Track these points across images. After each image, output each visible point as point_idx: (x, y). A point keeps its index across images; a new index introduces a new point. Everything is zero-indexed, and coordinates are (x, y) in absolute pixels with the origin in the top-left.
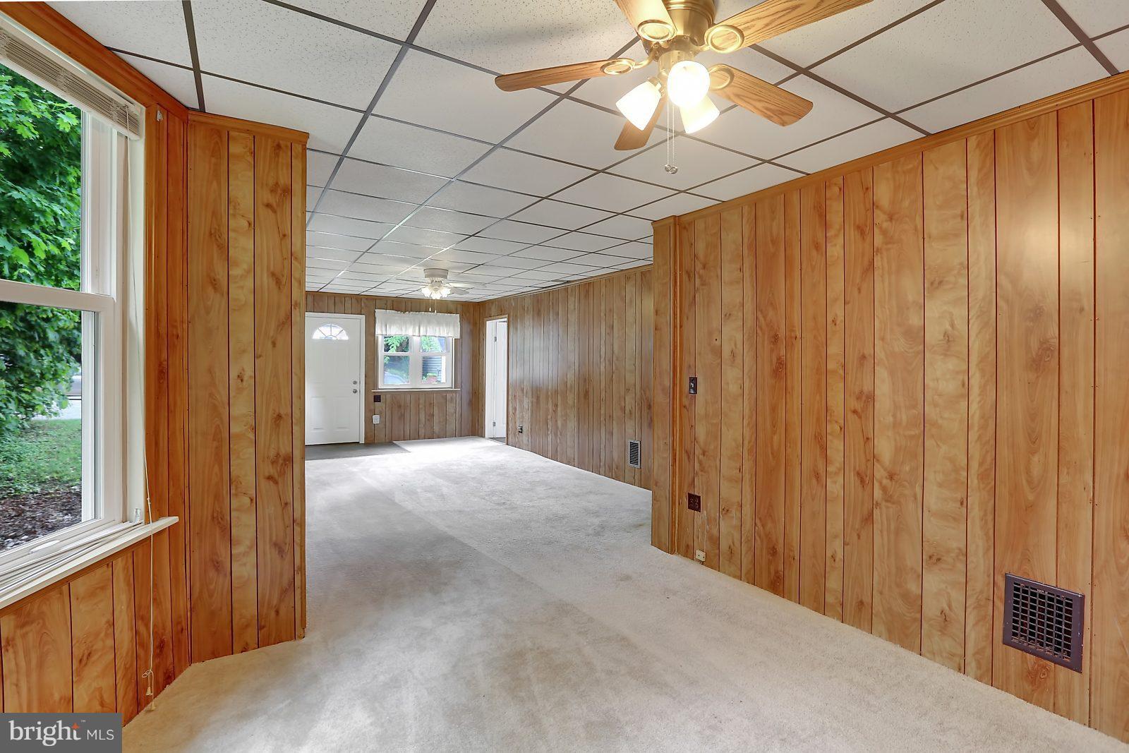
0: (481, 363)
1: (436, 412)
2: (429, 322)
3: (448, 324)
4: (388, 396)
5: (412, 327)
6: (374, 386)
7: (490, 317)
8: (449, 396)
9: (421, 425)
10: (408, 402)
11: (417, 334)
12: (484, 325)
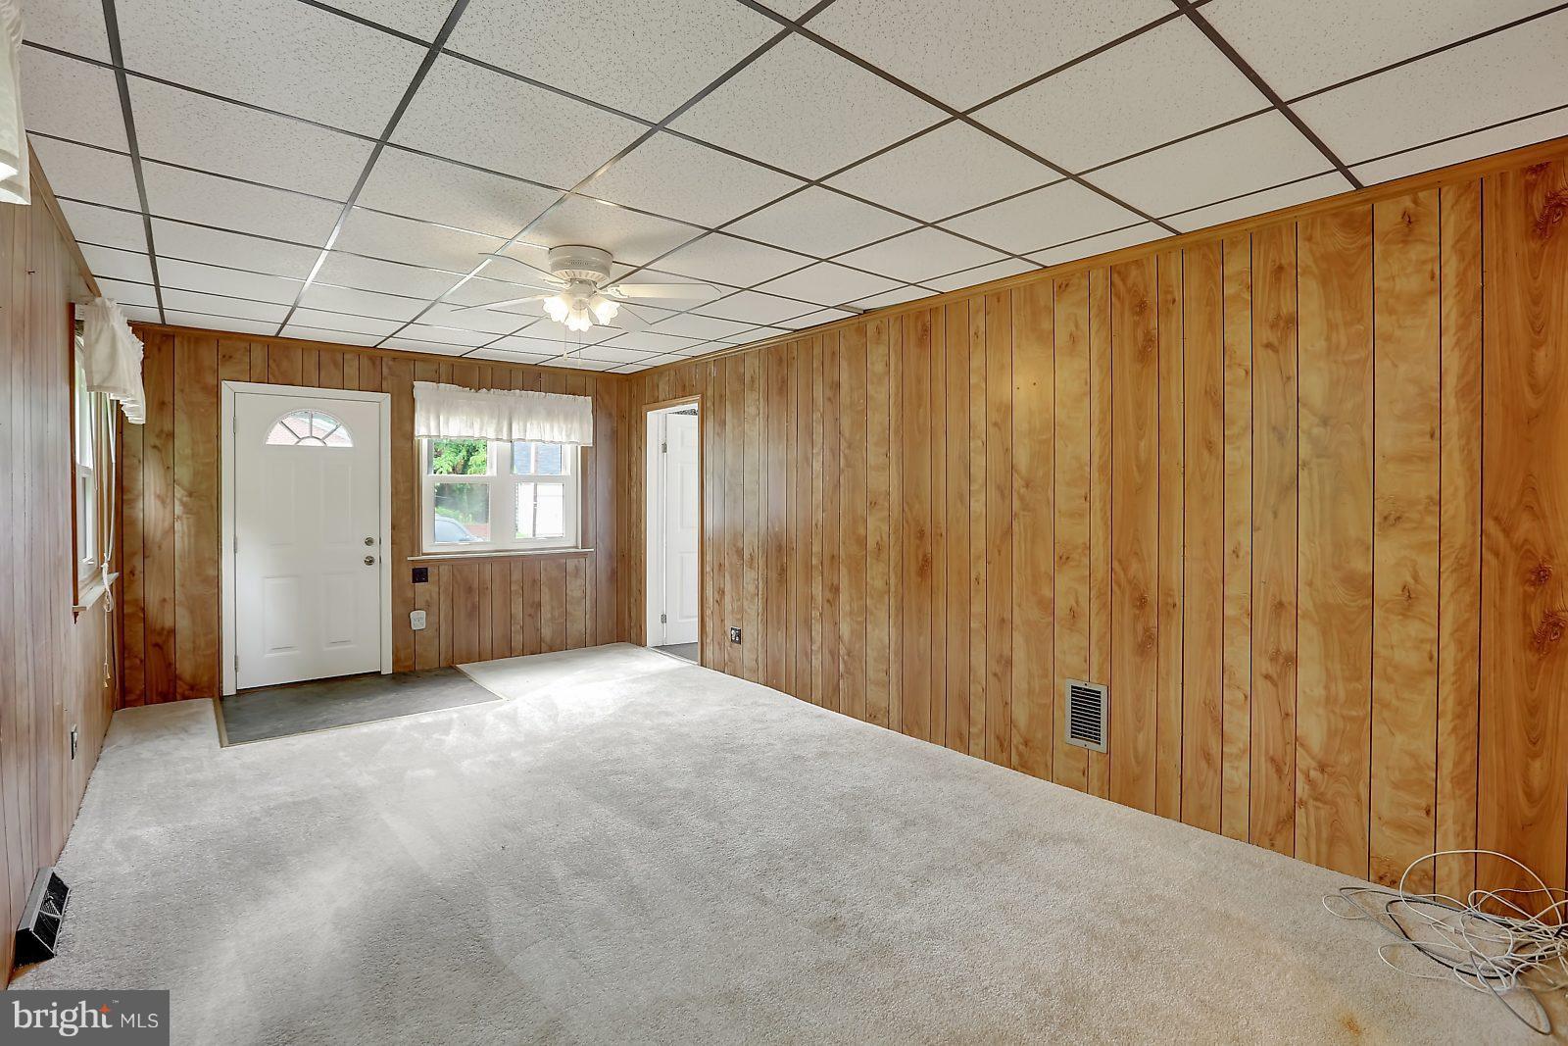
0: (634, 495)
1: (546, 597)
2: (530, 413)
3: (568, 417)
4: (444, 569)
5: (495, 421)
6: (413, 551)
7: (656, 402)
8: (571, 564)
9: (516, 628)
10: (488, 577)
11: (505, 437)
12: (641, 421)
